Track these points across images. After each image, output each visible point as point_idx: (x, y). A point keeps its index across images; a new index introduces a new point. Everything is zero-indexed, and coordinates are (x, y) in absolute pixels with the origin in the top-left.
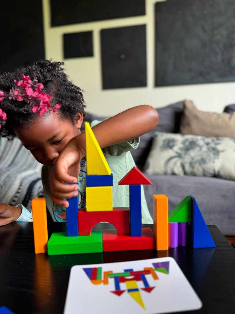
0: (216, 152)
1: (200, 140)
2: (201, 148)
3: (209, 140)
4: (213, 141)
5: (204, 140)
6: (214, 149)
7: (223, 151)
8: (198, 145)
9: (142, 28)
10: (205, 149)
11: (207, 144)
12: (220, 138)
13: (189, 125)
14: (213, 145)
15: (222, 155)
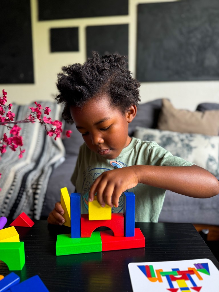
0: (189, 148)
1: (175, 136)
2: (176, 144)
3: (183, 136)
4: (187, 137)
5: (178, 136)
6: (188, 145)
7: (195, 147)
8: (174, 142)
9: (125, 27)
10: (180, 145)
11: (182, 140)
12: (194, 135)
13: (166, 122)
14: (186, 142)
15: (194, 151)
